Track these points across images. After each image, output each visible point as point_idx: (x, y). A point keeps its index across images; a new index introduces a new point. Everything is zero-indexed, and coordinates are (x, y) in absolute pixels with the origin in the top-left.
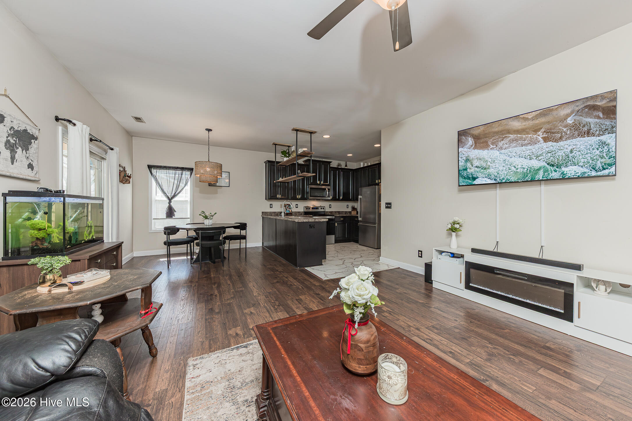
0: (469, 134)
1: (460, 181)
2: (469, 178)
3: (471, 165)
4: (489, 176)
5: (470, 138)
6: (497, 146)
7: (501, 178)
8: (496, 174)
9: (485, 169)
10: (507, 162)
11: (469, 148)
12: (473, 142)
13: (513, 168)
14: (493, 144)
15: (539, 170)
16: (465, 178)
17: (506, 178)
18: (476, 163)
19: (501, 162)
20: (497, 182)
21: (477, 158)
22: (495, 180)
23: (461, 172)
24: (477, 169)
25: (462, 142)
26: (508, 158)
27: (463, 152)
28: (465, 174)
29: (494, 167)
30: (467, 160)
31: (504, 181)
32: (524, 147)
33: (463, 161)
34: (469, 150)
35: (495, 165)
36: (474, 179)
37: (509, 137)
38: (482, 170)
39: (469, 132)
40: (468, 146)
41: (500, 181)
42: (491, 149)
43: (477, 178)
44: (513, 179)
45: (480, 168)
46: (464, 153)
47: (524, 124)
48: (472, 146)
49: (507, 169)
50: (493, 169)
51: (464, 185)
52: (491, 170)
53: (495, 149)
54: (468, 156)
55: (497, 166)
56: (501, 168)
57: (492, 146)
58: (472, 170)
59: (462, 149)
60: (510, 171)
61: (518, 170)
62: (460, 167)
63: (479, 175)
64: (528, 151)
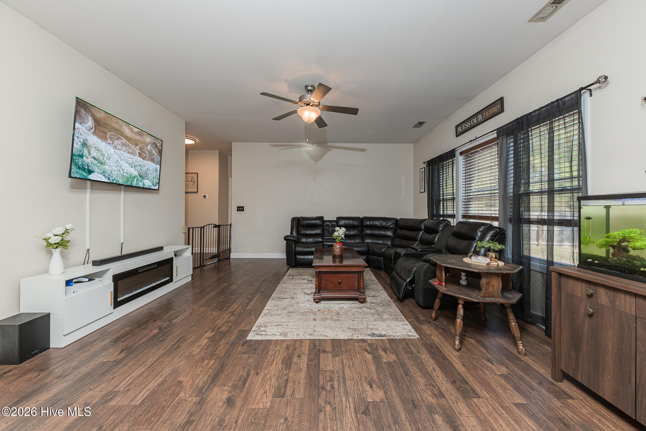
0: (91, 112)
1: (72, 171)
2: (84, 170)
3: (88, 153)
4: (103, 173)
5: (90, 118)
6: (113, 143)
7: (113, 178)
8: (110, 173)
9: (101, 163)
10: (118, 164)
11: (89, 130)
12: (93, 125)
13: (121, 170)
14: (111, 138)
15: (134, 177)
16: (79, 168)
17: (116, 179)
18: (94, 154)
19: (114, 161)
20: (110, 182)
21: (95, 147)
22: (109, 179)
23: (75, 158)
24: (94, 160)
25: (80, 115)
26: (119, 160)
27: (81, 131)
28: (80, 163)
29: (109, 164)
30: (84, 144)
31: (115, 182)
32: (129, 155)
33: (80, 143)
34: (87, 131)
35: (110, 162)
36: (90, 172)
37: (122, 139)
38: (99, 164)
39: (90, 107)
40: (87, 125)
41: (112, 181)
42: (109, 143)
43: (93, 172)
44: (121, 182)
45: (97, 160)
46: (82, 133)
47: (131, 134)
48: (91, 129)
49: (118, 170)
50: (108, 167)
51: (78, 177)
52: (106, 167)
53: (112, 145)
54: (86, 140)
55: (111, 165)
56: (114, 168)
57: (109, 141)
58: (88, 160)
59: (80, 126)
60: (120, 173)
61: (124, 174)
62: (74, 150)
63: (95, 169)
64: (131, 160)
